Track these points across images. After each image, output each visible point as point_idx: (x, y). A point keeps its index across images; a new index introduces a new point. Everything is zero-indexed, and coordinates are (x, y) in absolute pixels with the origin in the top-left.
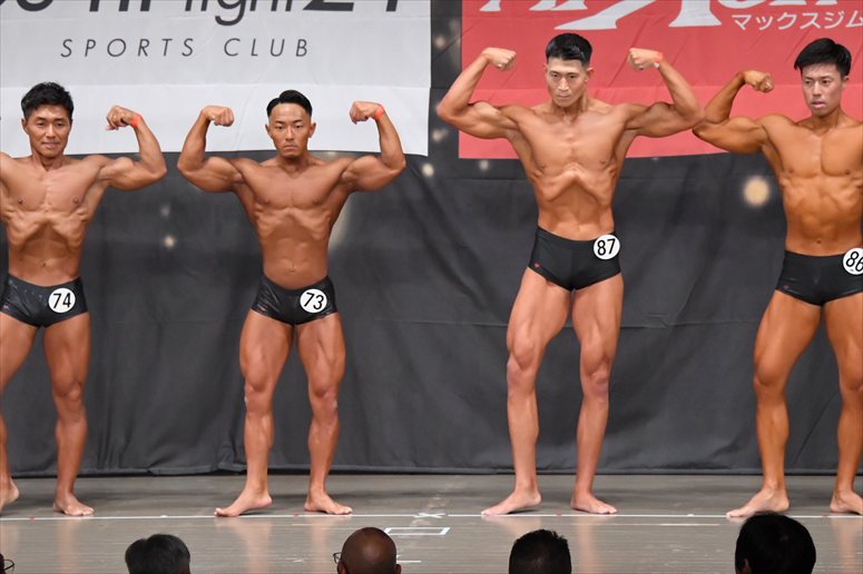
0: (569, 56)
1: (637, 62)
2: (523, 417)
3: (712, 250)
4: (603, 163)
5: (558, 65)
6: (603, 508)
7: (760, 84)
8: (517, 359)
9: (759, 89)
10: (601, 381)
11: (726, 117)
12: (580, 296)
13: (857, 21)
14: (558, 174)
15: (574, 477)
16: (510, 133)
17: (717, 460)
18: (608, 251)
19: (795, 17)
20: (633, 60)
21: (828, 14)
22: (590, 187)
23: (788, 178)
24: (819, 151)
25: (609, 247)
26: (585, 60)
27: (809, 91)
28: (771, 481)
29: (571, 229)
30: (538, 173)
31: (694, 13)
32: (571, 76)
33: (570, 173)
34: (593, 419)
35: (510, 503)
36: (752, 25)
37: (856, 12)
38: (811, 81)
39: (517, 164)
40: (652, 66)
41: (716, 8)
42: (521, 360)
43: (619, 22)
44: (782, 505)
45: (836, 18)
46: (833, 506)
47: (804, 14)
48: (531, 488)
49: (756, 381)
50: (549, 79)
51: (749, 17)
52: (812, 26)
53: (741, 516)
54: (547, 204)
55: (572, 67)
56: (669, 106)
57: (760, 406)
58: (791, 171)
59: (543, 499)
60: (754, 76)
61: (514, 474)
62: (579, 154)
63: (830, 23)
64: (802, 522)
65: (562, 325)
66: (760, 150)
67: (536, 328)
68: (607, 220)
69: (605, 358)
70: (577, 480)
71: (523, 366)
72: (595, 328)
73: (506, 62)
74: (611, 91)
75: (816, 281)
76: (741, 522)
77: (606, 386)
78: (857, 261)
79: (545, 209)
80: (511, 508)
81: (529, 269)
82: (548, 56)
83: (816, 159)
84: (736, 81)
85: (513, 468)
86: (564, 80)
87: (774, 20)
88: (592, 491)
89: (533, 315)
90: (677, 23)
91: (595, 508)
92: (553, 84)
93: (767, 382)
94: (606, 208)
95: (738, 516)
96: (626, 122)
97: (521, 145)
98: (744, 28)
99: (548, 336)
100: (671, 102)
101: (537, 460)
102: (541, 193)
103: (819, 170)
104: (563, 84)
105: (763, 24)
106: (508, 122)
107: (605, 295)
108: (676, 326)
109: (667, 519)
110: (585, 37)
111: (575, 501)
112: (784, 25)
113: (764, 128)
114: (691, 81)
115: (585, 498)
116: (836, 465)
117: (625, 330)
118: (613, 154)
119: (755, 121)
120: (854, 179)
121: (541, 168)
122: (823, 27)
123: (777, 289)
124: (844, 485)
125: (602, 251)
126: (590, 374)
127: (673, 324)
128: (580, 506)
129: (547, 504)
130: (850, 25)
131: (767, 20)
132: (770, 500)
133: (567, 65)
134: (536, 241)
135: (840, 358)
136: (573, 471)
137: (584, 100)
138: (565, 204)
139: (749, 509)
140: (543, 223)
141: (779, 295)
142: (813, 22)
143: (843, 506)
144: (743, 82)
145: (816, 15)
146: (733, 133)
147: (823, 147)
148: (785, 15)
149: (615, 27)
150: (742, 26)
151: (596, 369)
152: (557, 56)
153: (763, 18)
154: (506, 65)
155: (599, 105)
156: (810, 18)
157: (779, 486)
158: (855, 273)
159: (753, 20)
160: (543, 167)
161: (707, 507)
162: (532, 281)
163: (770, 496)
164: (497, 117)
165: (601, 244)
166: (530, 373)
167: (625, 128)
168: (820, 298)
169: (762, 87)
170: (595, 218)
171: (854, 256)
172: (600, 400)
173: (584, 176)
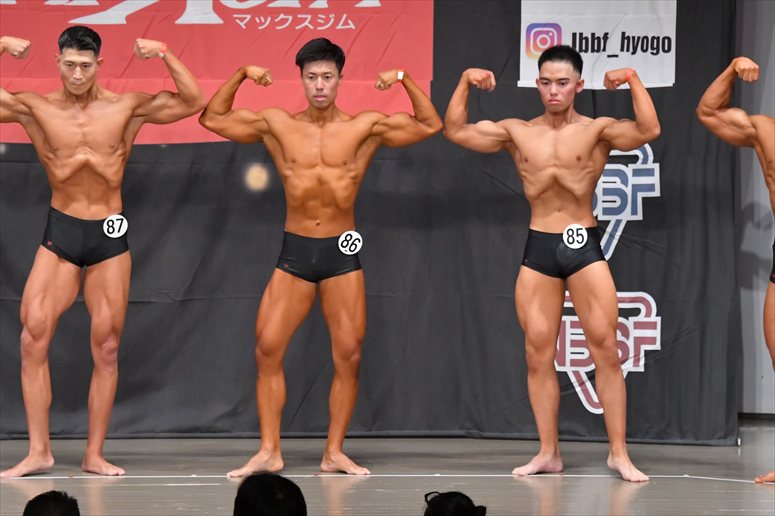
0: (82, 46)
1: (143, 51)
2: (36, 385)
3: (215, 230)
4: (112, 147)
5: (73, 55)
6: (112, 470)
7: (261, 78)
8: (30, 331)
9: (260, 83)
10: (111, 351)
11: (228, 109)
12: (91, 272)
13: (346, 23)
14: (70, 156)
15: (86, 441)
16: (23, 118)
17: (219, 425)
18: (116, 230)
19: (290, 18)
20: (139, 49)
21: (320, 16)
22: (100, 169)
23: (291, 169)
24: (318, 143)
25: (117, 226)
26: (96, 52)
27: (312, 86)
28: (268, 444)
29: (82, 209)
30: (51, 156)
31: (198, 12)
32: (85, 65)
33: (81, 156)
34: (103, 386)
35: (24, 467)
36: (252, 24)
37: (345, 16)
38: (314, 76)
39: (31, 148)
40: (157, 55)
41: (219, 8)
42: (35, 332)
43: (128, 18)
44: (276, 465)
45: (327, 20)
46: (324, 466)
47: (299, 16)
48: (45, 452)
49: (258, 351)
50: (64, 68)
51: (249, 17)
52: (307, 26)
53: (240, 476)
54: (60, 185)
55: (86, 57)
56: (173, 95)
57: (261, 375)
58: (294, 161)
59: (56, 462)
60: (255, 71)
61: (28, 439)
62: (89, 138)
63: (322, 25)
64: (295, 481)
65: (73, 300)
66: (261, 140)
67: (48, 302)
68: (116, 201)
69: (114, 330)
70: (88, 444)
71: (36, 338)
72: (104, 301)
73: (22, 50)
74: (122, 81)
75: (314, 261)
76: (239, 481)
77: (115, 356)
78: (350, 243)
79: (57, 189)
80: (24, 471)
81: (42, 247)
82: (62, 46)
83: (316, 150)
84: (238, 76)
85: (27, 433)
86: (78, 68)
87: (273, 19)
88: (102, 454)
89: (45, 290)
90: (182, 20)
91: (105, 471)
92: (68, 74)
93: (267, 353)
94: (115, 189)
95: (236, 476)
96: (134, 109)
97: (33, 129)
98: (244, 27)
99: (60, 308)
100: (176, 91)
101: (50, 425)
102: (53, 174)
103: (319, 161)
104: (78, 73)
105: (262, 24)
106: (22, 108)
107: (113, 272)
108: (182, 301)
109: (171, 480)
110: (95, 30)
111: (86, 464)
112: (281, 25)
113: (265, 120)
114: (196, 75)
115: (95, 461)
116: (327, 428)
117: (133, 305)
118: (123, 140)
119: (256, 113)
120: (349, 171)
121: (54, 151)
122: (315, 28)
123: (277, 267)
124: (334, 447)
125: (111, 230)
126: (100, 345)
127: (179, 299)
128: (91, 468)
129: (58, 467)
130: (339, 27)
131: (266, 19)
132: (266, 462)
133: (80, 55)
134: (49, 220)
135: (333, 330)
136: (85, 436)
137: (94, 88)
138: (76, 185)
139: (248, 470)
140: (56, 204)
141: (279, 273)
142: (306, 23)
143: (333, 466)
144: (245, 76)
145: (309, 17)
146: (237, 124)
147: (322, 140)
148: (282, 16)
149: (125, 22)
150: (242, 24)
151: (105, 341)
152: (71, 46)
153: (262, 18)
154: (21, 53)
155: (108, 93)
156: (305, 19)
157: (275, 448)
158: (349, 253)
159: (252, 20)
160: (56, 150)
161: (208, 468)
162: (45, 258)
163: (266, 457)
164: (12, 102)
165: (111, 224)
166: (43, 344)
167: (133, 116)
168: (316, 276)
169: (263, 82)
170: (104, 199)
171: (348, 238)
172: (110, 369)
173: (95, 159)
